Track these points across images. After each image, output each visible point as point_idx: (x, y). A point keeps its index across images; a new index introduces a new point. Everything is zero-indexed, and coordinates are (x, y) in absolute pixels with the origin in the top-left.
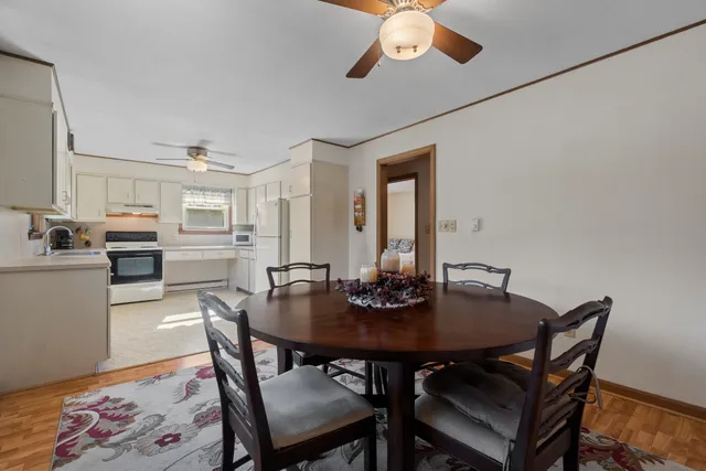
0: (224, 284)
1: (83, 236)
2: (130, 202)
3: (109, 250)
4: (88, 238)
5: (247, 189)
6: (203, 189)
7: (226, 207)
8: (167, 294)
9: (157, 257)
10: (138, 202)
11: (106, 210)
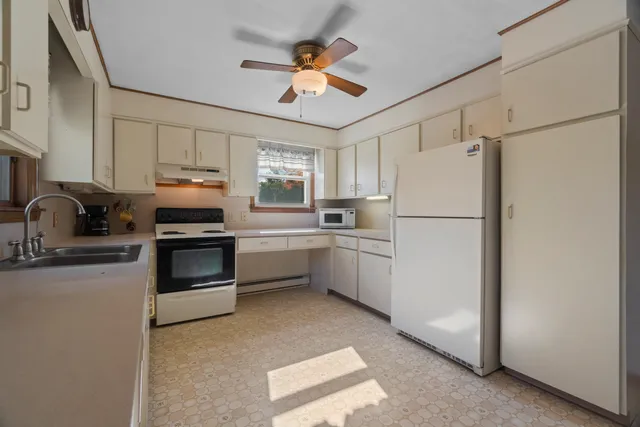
0: (305, 281)
1: (123, 215)
2: (189, 162)
3: (160, 237)
4: (130, 218)
5: (337, 150)
6: (281, 149)
7: (307, 175)
8: (241, 298)
9: (227, 246)
10: (200, 164)
11: (156, 174)
